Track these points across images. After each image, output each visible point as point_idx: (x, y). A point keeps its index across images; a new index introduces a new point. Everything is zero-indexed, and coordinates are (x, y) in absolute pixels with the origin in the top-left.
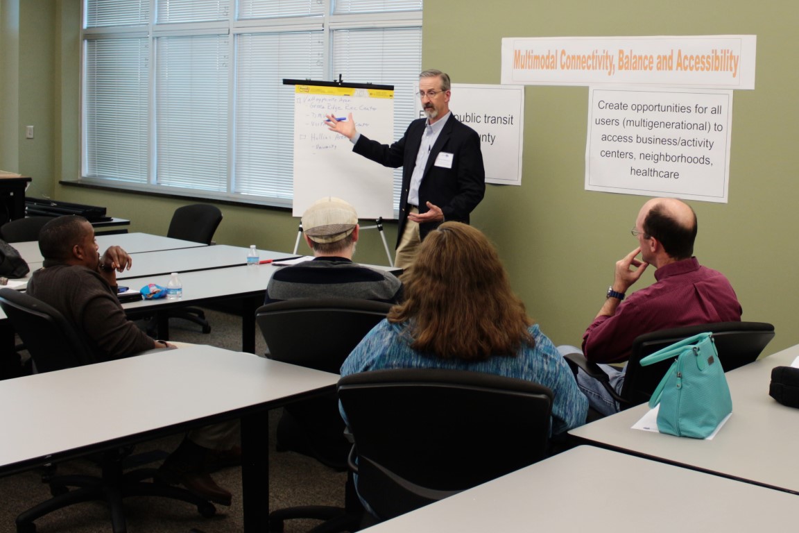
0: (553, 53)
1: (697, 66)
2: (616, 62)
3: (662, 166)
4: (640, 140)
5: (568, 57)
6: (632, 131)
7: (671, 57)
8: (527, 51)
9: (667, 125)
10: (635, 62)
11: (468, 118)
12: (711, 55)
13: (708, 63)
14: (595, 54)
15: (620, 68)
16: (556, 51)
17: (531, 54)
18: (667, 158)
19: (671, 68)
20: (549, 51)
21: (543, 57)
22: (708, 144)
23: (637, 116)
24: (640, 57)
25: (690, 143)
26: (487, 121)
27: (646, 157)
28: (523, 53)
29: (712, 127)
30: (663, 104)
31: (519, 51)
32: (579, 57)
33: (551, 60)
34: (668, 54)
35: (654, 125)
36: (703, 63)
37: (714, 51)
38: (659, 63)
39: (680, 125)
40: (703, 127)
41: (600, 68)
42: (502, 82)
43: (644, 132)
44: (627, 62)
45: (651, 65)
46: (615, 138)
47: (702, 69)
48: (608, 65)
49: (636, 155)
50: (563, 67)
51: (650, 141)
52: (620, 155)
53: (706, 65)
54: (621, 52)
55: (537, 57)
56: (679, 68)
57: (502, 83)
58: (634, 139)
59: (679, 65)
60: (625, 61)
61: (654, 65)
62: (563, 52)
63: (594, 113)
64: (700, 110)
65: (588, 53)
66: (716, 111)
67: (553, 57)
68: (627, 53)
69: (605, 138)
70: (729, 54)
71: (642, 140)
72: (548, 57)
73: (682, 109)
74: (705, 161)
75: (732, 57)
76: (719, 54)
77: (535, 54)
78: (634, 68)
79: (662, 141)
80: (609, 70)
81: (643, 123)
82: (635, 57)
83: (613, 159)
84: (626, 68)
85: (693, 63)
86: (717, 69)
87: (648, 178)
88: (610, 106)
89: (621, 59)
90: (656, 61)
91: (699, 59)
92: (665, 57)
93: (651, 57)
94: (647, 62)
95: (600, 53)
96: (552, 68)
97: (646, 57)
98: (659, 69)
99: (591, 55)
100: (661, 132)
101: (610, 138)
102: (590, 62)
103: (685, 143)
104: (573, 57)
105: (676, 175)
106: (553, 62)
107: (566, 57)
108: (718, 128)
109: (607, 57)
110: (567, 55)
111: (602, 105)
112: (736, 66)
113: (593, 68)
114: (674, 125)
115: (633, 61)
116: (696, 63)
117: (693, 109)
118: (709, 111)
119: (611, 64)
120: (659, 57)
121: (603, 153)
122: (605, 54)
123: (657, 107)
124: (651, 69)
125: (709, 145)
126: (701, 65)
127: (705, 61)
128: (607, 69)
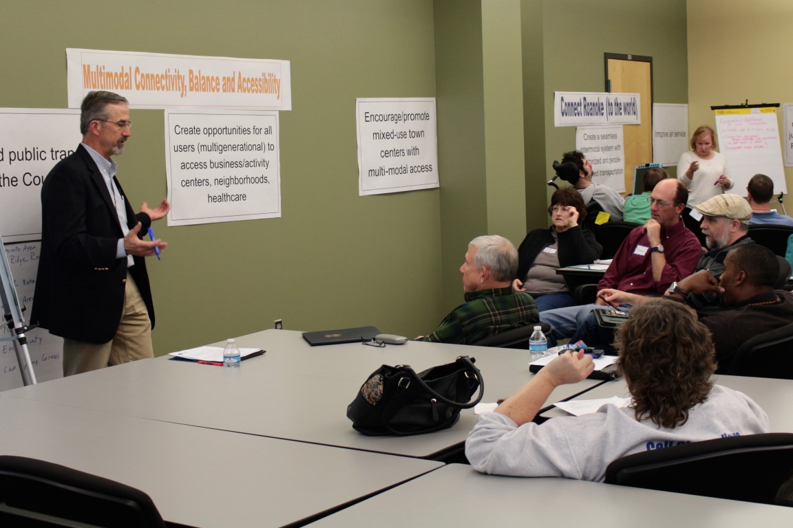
0: (126, 70)
1: (253, 88)
2: (187, 82)
3: (234, 190)
4: (214, 165)
5: (143, 75)
6: (205, 157)
7: (233, 79)
8: (97, 66)
9: (234, 148)
10: (204, 83)
11: (29, 154)
12: (262, 78)
13: (260, 85)
14: (168, 74)
15: (191, 89)
16: (130, 68)
17: (103, 71)
18: (236, 181)
19: (233, 90)
20: (123, 67)
21: (116, 74)
22: (265, 163)
23: (208, 140)
24: (208, 78)
25: (252, 164)
26: (54, 157)
27: (219, 182)
28: (93, 69)
29: (267, 146)
30: (230, 127)
31: (89, 66)
32: (152, 76)
33: (125, 79)
34: (231, 76)
35: (224, 148)
36: (257, 86)
37: (264, 74)
38: (224, 84)
39: (243, 147)
40: (259, 148)
41: (173, 90)
42: (70, 105)
43: (216, 157)
44: (197, 83)
45: (218, 87)
46: (192, 166)
47: (257, 92)
48: (181, 86)
49: (211, 182)
50: (138, 87)
51: (221, 165)
52: (198, 182)
53: (259, 88)
54: (191, 72)
55: (109, 75)
56: (240, 90)
57: (69, 107)
58: (208, 164)
59: (240, 87)
60: (195, 82)
61: (221, 87)
62: (137, 70)
63: (172, 139)
64: (257, 131)
65: (161, 72)
66: (268, 131)
67: (127, 74)
68: (196, 73)
69: (184, 166)
70: (273, 78)
71: (214, 164)
72: (122, 74)
73: (245, 131)
74: (263, 180)
75: (275, 80)
76: (267, 77)
77: (106, 71)
78: (204, 90)
79: (231, 164)
80: (181, 92)
81: (214, 147)
82: (203, 77)
83: (193, 188)
84: (197, 90)
85: (249, 85)
86: (266, 92)
87: (223, 203)
88: (185, 131)
89: (191, 80)
90: (222, 83)
91: (253, 81)
92: (229, 79)
93: (217, 78)
94: (214, 84)
95: (172, 73)
96: (127, 88)
97: (213, 77)
98: (224, 91)
99: (164, 74)
100: (230, 156)
101: (188, 166)
102: (164, 82)
103: (248, 164)
104: (147, 75)
105: (244, 197)
106: (127, 81)
107: (140, 75)
108: (271, 147)
109: (179, 77)
110: (141, 73)
111: (178, 130)
112: (279, 88)
113: (167, 90)
114: (239, 147)
115: (202, 82)
116: (252, 86)
117: (252, 130)
118: (263, 131)
119: (183, 85)
120: (224, 78)
121: (184, 183)
122: (177, 74)
123: (225, 130)
124: (218, 90)
125: (265, 165)
126: (255, 88)
127: (257, 83)
128: (180, 90)
